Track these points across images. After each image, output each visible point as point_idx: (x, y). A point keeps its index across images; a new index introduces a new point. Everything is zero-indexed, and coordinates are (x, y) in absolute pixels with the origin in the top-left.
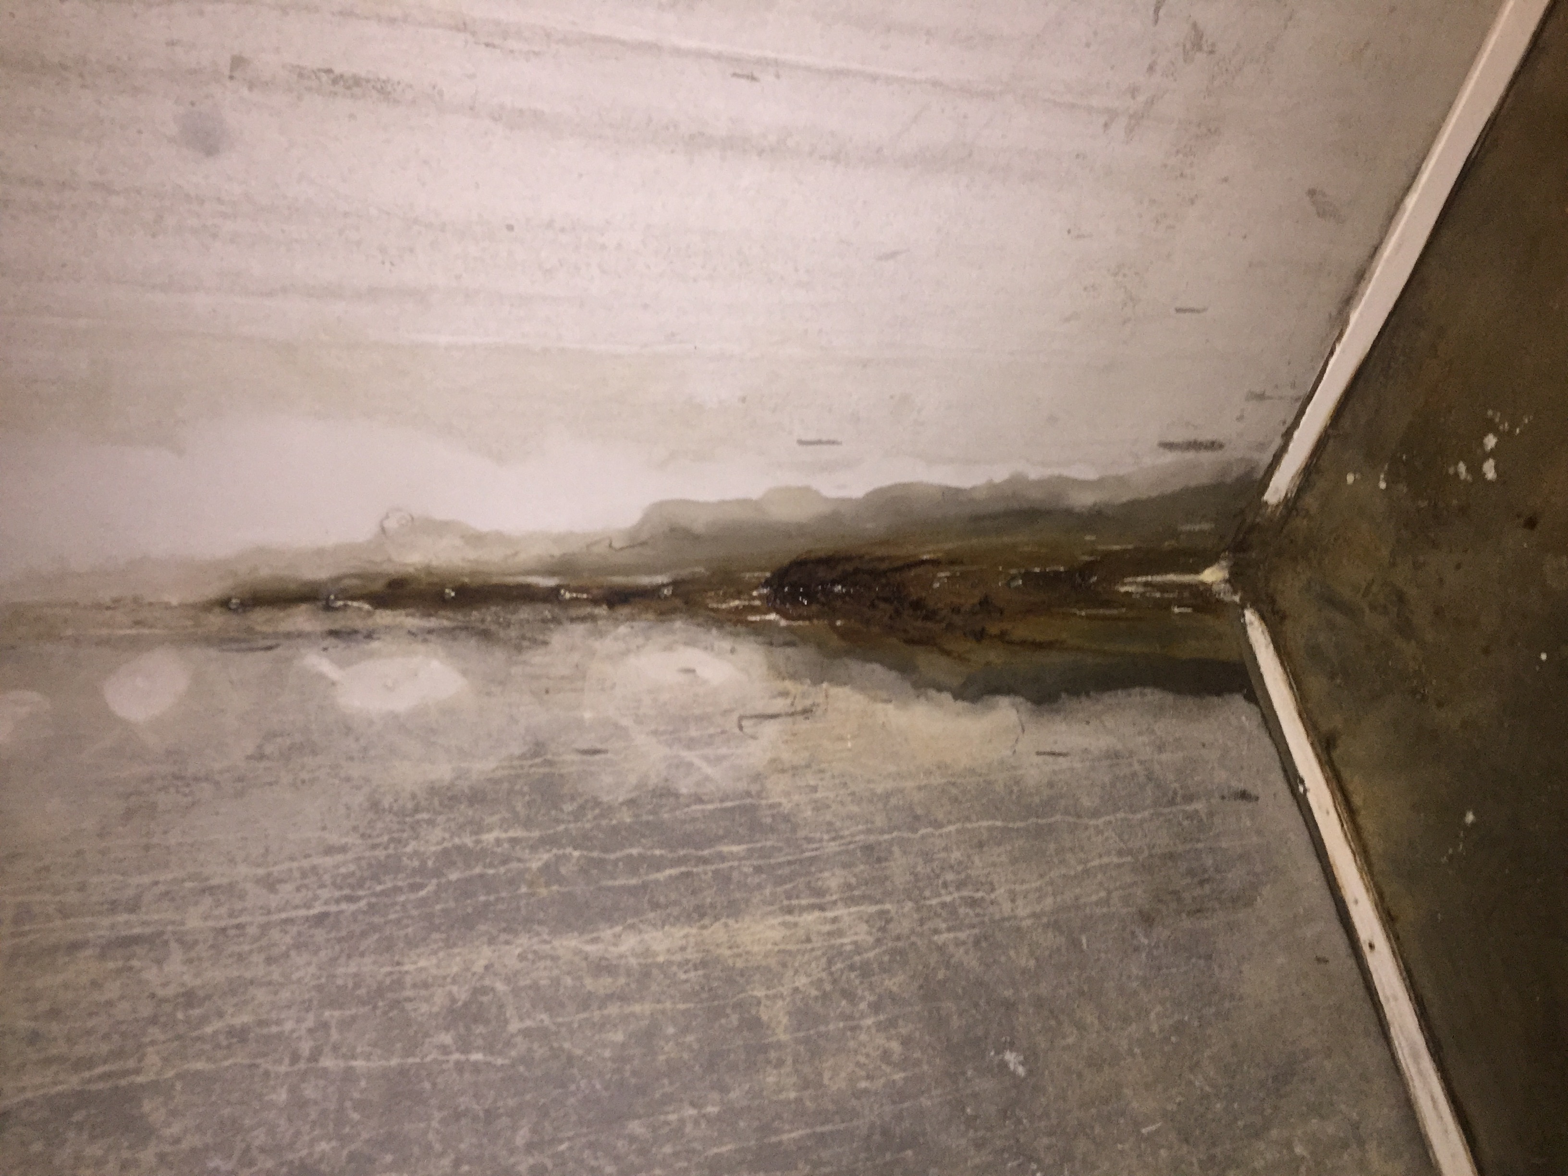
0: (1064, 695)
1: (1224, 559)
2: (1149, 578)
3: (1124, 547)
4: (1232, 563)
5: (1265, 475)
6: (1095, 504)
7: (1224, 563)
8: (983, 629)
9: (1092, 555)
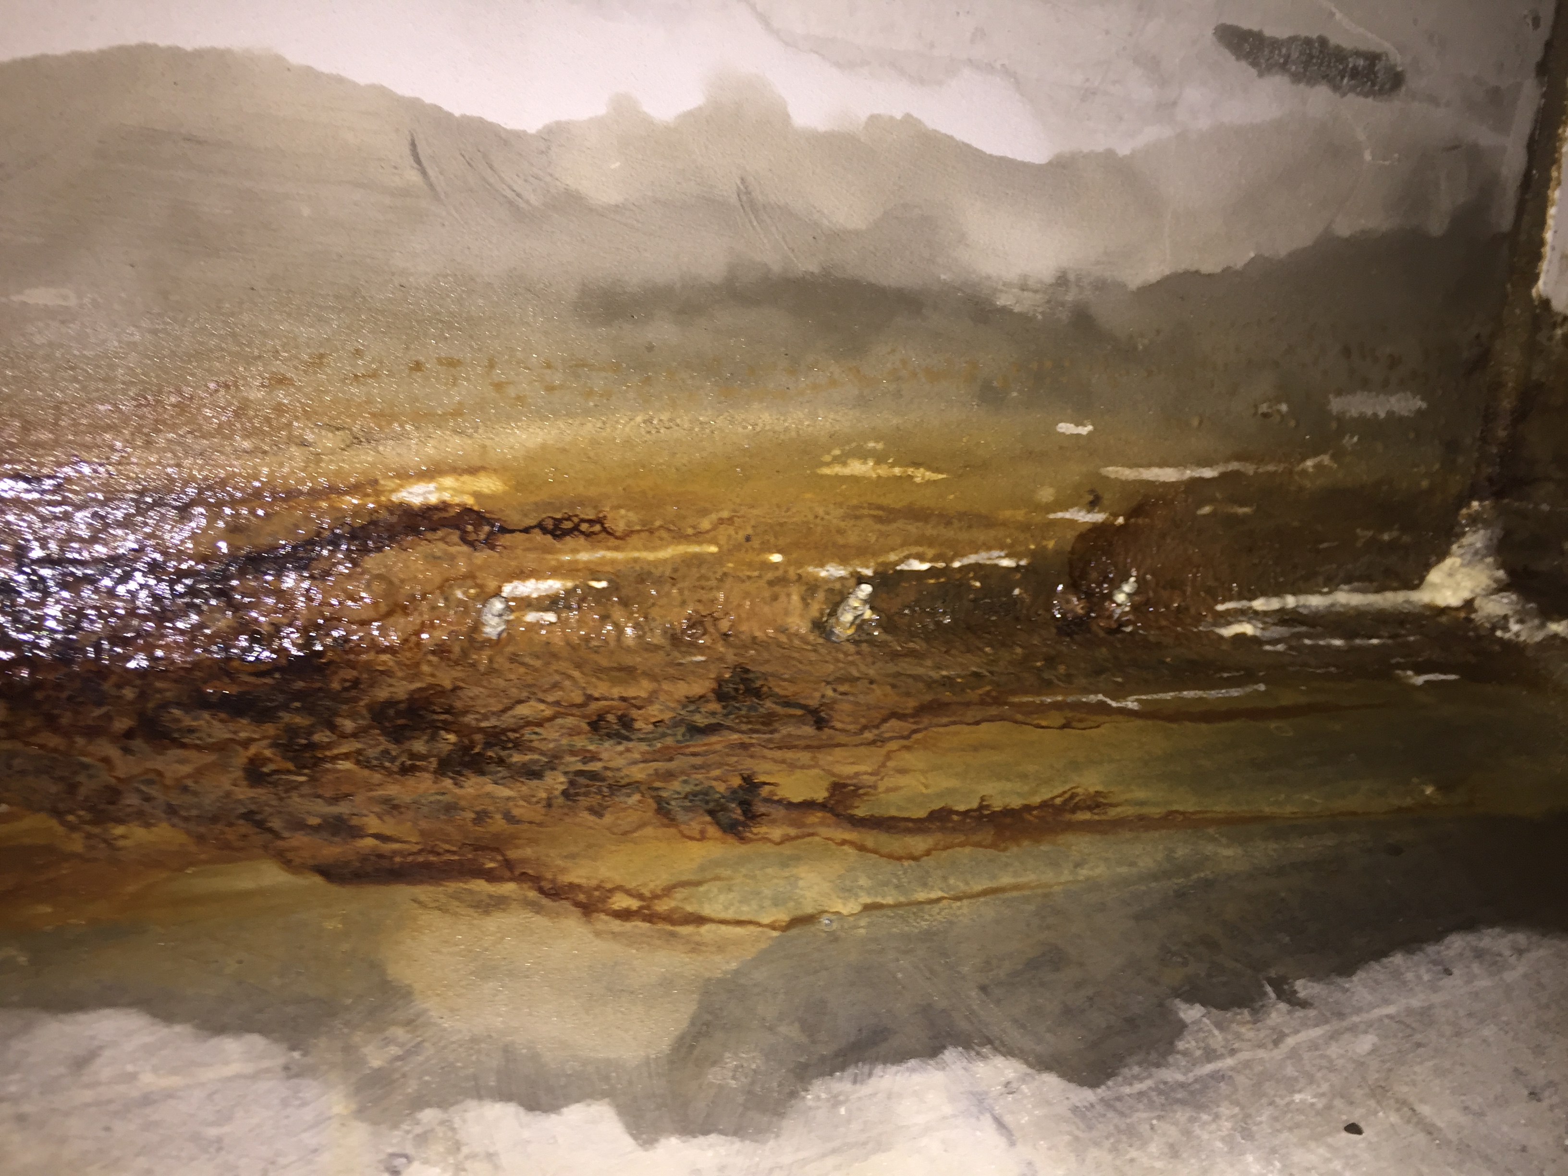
0: (1191, 1013)
1: (1475, 520)
2: (1290, 601)
3: (1188, 474)
4: (1499, 532)
5: (1520, 209)
6: (1062, 280)
7: (1476, 539)
8: (750, 784)
9: (1094, 504)
